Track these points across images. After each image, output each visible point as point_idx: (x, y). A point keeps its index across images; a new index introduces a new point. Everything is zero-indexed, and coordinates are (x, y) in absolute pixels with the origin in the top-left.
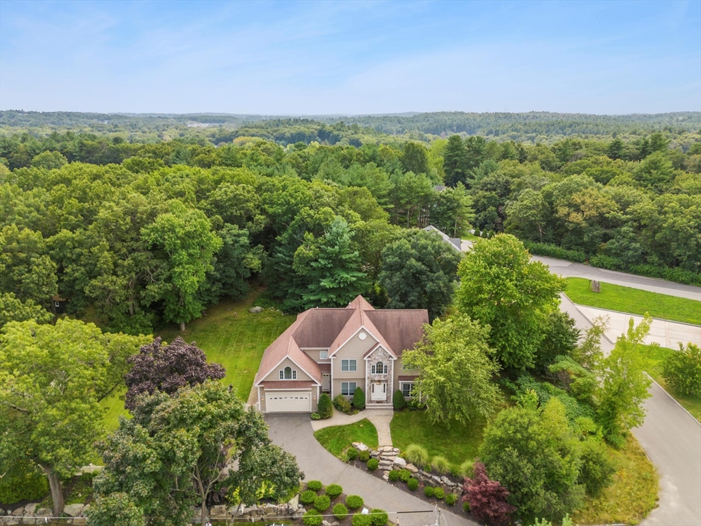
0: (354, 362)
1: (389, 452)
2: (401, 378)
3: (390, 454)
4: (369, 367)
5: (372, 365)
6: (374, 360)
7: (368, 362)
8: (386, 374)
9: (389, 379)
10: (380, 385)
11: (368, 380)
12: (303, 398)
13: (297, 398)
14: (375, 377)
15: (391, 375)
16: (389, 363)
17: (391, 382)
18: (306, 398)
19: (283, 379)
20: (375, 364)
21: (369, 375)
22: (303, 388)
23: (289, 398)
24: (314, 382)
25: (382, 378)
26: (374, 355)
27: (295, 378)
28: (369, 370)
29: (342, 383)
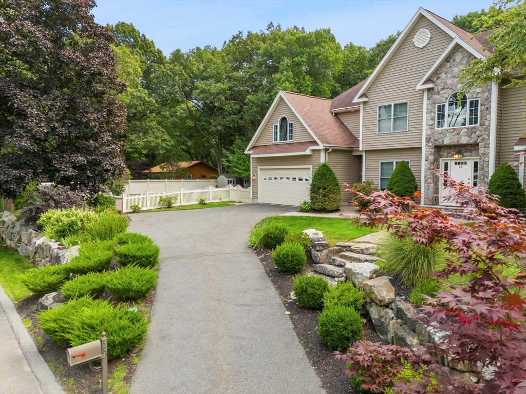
0: (402, 107)
4: (430, 112)
5: (437, 105)
6: (443, 89)
7: (428, 99)
8: (473, 125)
9: (483, 140)
10: (464, 166)
11: (427, 145)
12: (302, 180)
13: (294, 179)
14: (446, 136)
15: (489, 126)
16: (484, 92)
17: (487, 146)
18: (306, 180)
19: (277, 141)
20: (444, 100)
21: (429, 132)
22: (296, 151)
23: (285, 178)
24: (315, 143)
25: (463, 138)
26: (443, 76)
27: (291, 138)
28: (430, 118)
29: (382, 163)
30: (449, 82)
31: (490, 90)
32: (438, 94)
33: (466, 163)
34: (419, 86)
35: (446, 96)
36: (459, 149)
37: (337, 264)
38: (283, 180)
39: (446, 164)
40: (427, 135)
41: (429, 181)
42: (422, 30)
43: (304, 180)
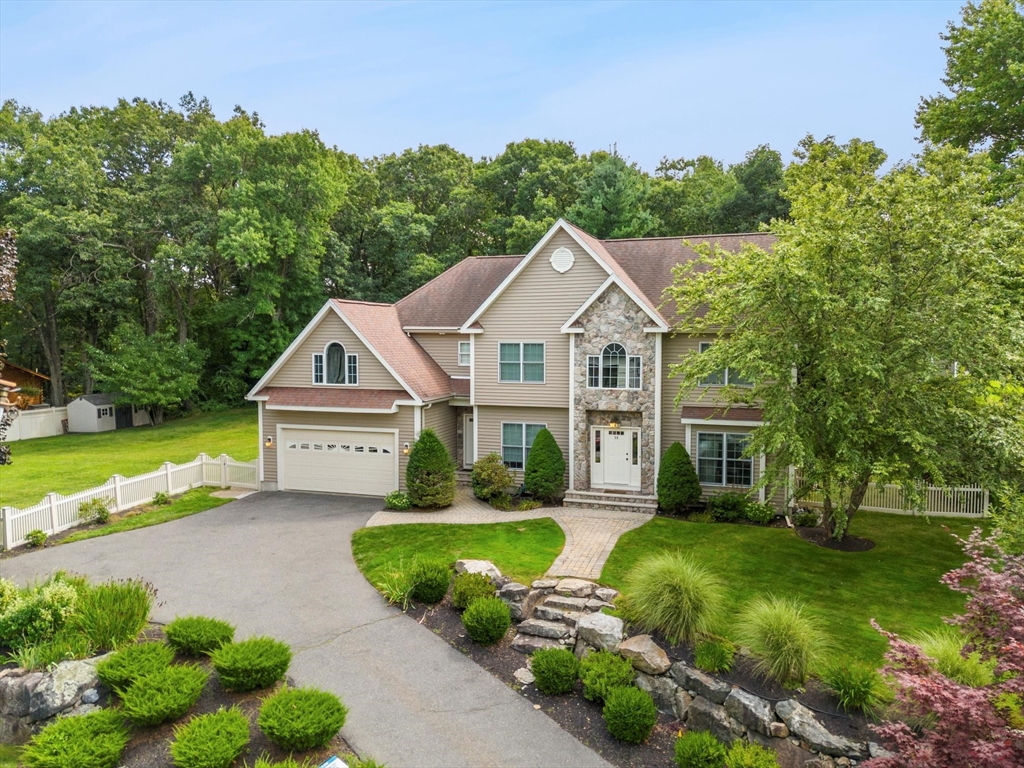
0: (535, 349)
1: (574, 594)
2: (689, 411)
3: (580, 602)
4: (578, 364)
5: (588, 356)
6: (596, 337)
7: (577, 346)
8: (635, 389)
9: (647, 408)
10: (620, 436)
11: (576, 409)
12: (376, 451)
13: (360, 449)
14: (600, 399)
15: (654, 392)
16: (646, 349)
17: (651, 417)
18: (385, 451)
19: (321, 381)
20: (598, 351)
21: (579, 392)
22: (371, 407)
23: (339, 446)
24: (404, 394)
25: (623, 404)
26: (595, 319)
27: (353, 380)
28: (579, 373)
29: (505, 425)
30: (604, 328)
31: (653, 348)
32: (590, 342)
33: (622, 433)
34: (565, 329)
35: (600, 346)
36: (617, 416)
37: (551, 617)
38: (334, 450)
39: (598, 434)
40: (575, 395)
41: (581, 457)
42: (562, 248)
43: (380, 451)
